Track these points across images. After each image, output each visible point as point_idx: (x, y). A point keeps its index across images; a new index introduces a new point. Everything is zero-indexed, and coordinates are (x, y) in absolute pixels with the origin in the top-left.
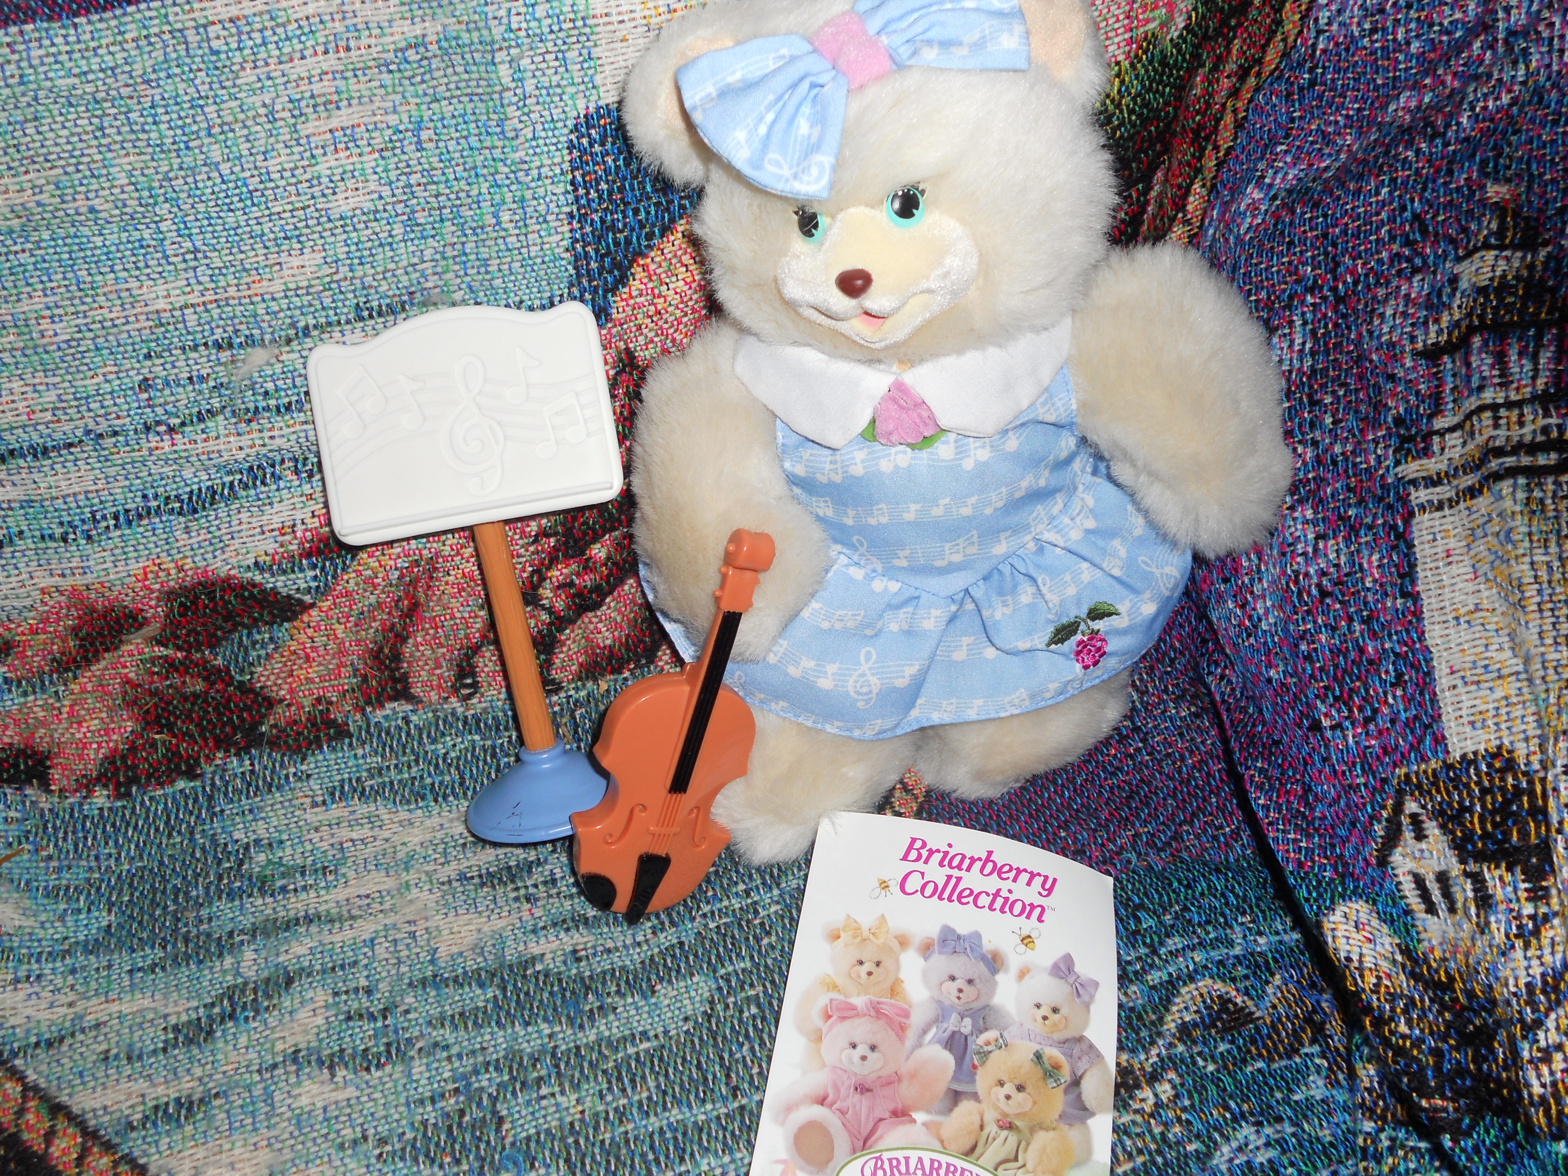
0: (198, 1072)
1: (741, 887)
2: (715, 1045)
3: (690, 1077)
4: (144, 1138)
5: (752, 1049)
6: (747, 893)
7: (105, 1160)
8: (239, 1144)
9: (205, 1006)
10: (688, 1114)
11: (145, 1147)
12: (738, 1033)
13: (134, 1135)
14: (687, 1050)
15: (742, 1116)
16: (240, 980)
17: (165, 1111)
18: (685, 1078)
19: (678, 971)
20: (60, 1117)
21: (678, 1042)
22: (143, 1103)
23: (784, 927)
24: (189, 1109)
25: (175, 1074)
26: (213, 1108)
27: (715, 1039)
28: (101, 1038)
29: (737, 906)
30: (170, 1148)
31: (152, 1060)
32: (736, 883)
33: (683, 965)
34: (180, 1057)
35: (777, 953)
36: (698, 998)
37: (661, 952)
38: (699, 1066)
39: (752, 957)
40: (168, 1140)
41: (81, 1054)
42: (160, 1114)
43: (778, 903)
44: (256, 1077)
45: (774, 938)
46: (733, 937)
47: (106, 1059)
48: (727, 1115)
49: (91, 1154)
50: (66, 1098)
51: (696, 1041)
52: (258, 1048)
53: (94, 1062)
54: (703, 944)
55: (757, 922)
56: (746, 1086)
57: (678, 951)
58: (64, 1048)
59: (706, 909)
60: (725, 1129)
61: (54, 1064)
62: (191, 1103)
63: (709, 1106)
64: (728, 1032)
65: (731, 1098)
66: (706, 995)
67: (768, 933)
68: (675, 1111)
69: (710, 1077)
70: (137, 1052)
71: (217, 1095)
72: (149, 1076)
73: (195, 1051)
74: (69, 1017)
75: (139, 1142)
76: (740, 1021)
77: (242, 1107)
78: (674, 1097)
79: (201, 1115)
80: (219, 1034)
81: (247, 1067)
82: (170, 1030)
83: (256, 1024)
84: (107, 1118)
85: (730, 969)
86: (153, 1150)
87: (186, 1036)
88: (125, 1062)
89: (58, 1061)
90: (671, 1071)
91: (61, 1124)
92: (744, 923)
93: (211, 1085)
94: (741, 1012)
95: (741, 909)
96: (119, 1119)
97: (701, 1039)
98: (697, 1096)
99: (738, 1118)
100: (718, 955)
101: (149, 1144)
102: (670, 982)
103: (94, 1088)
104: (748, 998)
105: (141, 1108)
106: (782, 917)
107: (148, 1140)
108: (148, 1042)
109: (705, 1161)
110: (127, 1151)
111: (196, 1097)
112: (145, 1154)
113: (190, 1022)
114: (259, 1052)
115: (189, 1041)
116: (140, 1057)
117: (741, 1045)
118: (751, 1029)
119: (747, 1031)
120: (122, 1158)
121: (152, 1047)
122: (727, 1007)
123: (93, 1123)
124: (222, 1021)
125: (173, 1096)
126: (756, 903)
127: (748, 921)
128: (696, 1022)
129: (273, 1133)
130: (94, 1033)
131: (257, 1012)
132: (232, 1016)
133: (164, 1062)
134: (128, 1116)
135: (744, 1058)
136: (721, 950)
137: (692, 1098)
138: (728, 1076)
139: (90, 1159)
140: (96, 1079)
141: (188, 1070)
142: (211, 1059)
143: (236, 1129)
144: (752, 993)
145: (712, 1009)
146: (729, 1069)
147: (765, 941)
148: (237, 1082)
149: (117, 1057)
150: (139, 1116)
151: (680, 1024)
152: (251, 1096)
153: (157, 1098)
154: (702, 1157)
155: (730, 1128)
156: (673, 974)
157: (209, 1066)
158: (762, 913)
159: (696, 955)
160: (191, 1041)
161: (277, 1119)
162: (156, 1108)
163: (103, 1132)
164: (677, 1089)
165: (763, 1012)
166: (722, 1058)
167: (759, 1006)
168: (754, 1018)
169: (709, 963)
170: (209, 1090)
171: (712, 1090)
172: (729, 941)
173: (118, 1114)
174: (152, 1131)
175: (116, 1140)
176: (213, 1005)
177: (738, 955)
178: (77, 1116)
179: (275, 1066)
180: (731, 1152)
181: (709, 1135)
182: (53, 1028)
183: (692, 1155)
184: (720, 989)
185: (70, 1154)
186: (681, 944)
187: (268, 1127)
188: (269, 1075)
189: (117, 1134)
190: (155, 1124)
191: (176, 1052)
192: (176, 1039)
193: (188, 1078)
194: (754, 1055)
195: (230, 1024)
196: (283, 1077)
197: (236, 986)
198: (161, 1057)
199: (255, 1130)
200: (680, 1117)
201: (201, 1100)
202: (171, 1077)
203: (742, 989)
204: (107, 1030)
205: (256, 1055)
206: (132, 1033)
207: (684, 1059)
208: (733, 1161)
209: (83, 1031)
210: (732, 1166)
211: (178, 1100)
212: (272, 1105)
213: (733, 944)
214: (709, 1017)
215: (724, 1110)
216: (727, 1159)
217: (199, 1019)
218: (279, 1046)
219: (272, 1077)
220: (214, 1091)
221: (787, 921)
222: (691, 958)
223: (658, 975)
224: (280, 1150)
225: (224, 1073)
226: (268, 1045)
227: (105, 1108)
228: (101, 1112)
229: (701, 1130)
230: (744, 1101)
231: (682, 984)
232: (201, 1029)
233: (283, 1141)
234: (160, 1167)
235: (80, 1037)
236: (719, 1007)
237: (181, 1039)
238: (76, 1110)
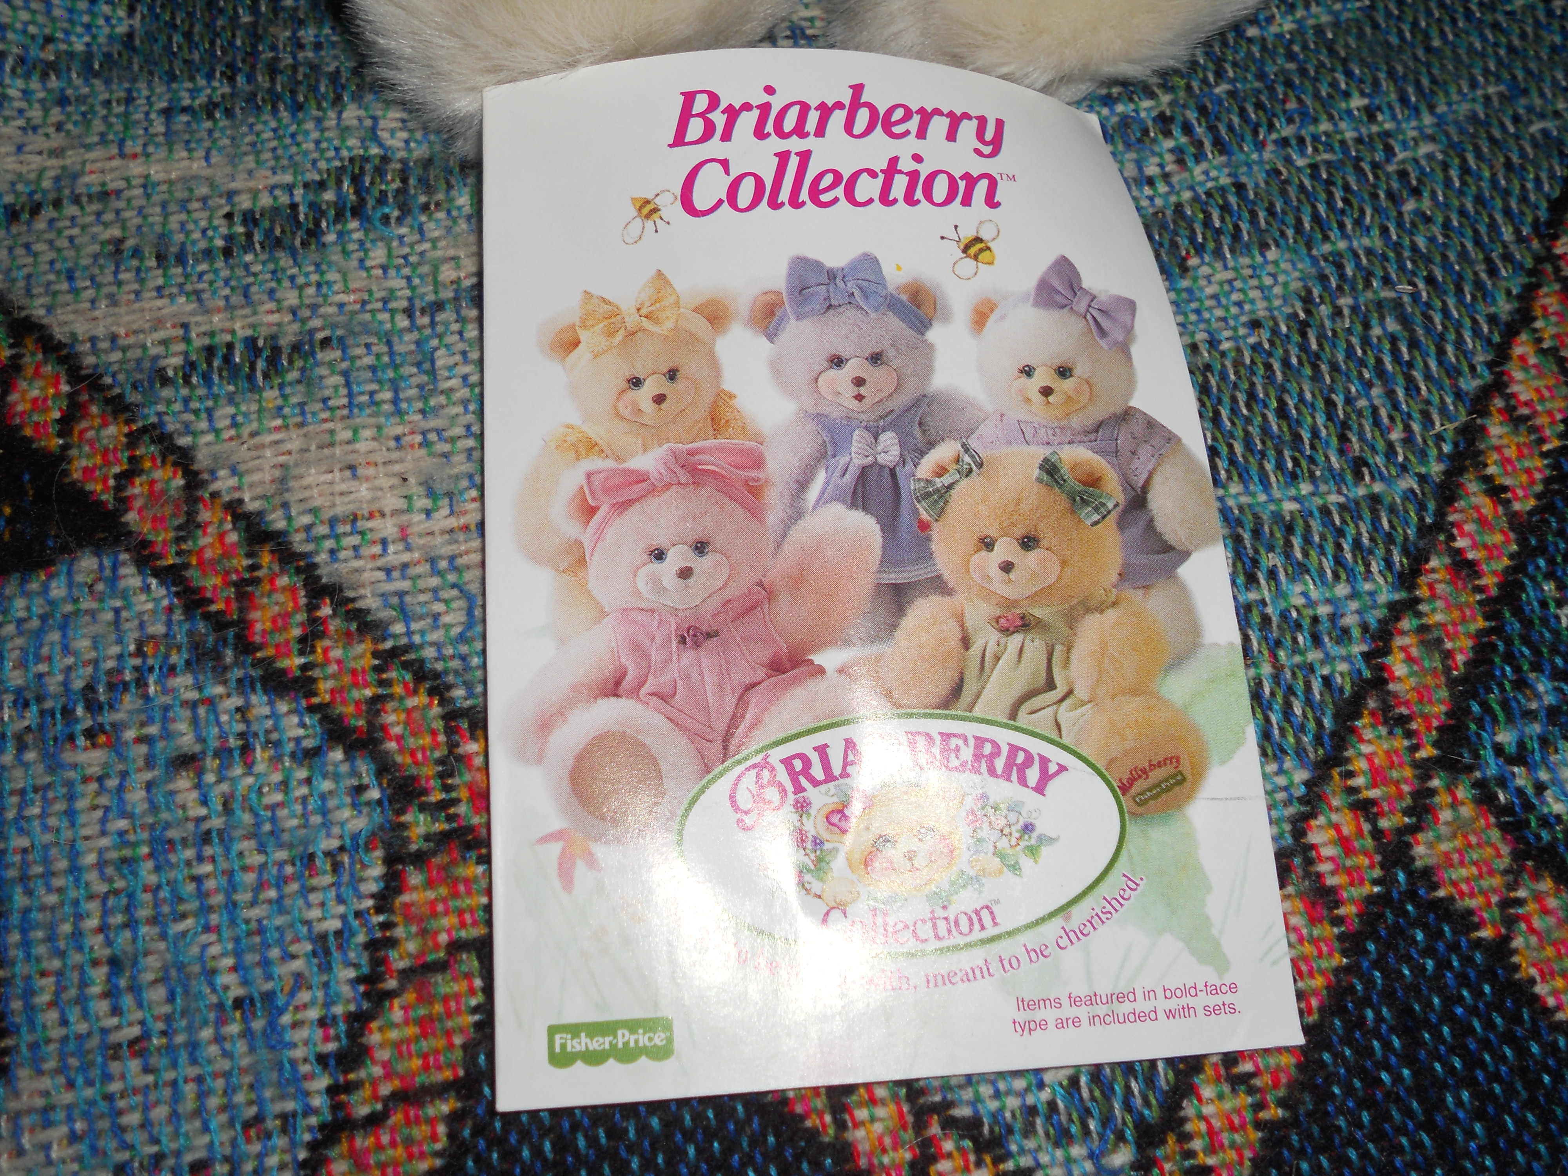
0: (291, 298)
1: (1357, 102)
2: (1316, 377)
3: (1265, 430)
4: (186, 401)
5: (1390, 394)
6: (1370, 113)
7: (112, 430)
8: (367, 433)
9: (306, 186)
10: (1263, 498)
11: (189, 417)
12: (1362, 363)
13: (167, 392)
14: (1258, 381)
15: (1374, 512)
16: (375, 150)
17: (227, 359)
18: (1254, 430)
19: (1236, 235)
20: (30, 343)
21: (1238, 363)
22: (186, 339)
23: (1448, 183)
24: (273, 361)
25: (246, 296)
26: (317, 364)
27: (1315, 368)
28: (109, 217)
29: (1350, 135)
30: (235, 425)
31: (204, 267)
32: (1347, 95)
33: (1245, 226)
34: (257, 268)
35: (1436, 230)
36: (1277, 290)
37: (1196, 199)
38: (1282, 412)
39: (1385, 230)
40: (231, 410)
41: (71, 239)
42: (216, 363)
43: (1433, 139)
44: (403, 322)
45: (1426, 204)
46: (1347, 188)
47: (118, 251)
48: (1342, 507)
49: (86, 415)
50: (42, 312)
51: (1277, 366)
52: (406, 271)
53: (96, 257)
54: (1283, 193)
55: (1391, 168)
56: (1380, 460)
57: (1233, 199)
58: (40, 225)
59: (1287, 131)
60: (1340, 533)
61: (20, 251)
62: (276, 350)
63: (1305, 488)
64: (1340, 357)
65: (1349, 477)
66: (1296, 285)
67: (1416, 192)
68: (1235, 488)
69: (1306, 435)
70: (174, 249)
71: (326, 343)
72: (197, 293)
73: (285, 260)
74: (52, 173)
75: (177, 407)
76: (1365, 341)
77: (373, 369)
78: (1232, 462)
79: (293, 375)
80: (331, 238)
81: (385, 301)
82: (237, 219)
83: (403, 230)
84: (116, 356)
85: (1342, 245)
86: (204, 425)
87: (269, 232)
88: (153, 263)
89: (27, 246)
90: (1225, 413)
91: (31, 358)
92: (1366, 167)
93: (316, 323)
94: (1367, 326)
95: (1359, 140)
96: (139, 361)
97: (1286, 363)
98: (1280, 466)
99: (1367, 515)
100: (1316, 217)
101: (196, 412)
102: (1218, 253)
103: (93, 302)
104: (1379, 304)
105: (181, 347)
106: (1445, 166)
107: (195, 405)
108: (197, 235)
109: (1298, 588)
110: (153, 419)
111: (285, 342)
112: (188, 429)
113: (275, 211)
114: (409, 279)
115: (274, 243)
116: (181, 259)
117: (1369, 385)
118: (1387, 360)
119: (1379, 361)
120: (145, 430)
121: (203, 245)
122: (1338, 313)
123: (90, 360)
124: (339, 216)
125: (241, 333)
126: (1387, 134)
127: (1375, 166)
128: (1275, 331)
129: (433, 423)
130: (96, 207)
131: (405, 210)
132: (357, 211)
133: (225, 273)
134: (156, 358)
135: (1375, 410)
136: (1322, 209)
137: (1269, 467)
138: (1343, 438)
139: (84, 424)
140: (98, 286)
141: (272, 292)
142: (314, 278)
143: (360, 406)
144: (1386, 294)
145: (1308, 312)
146: (1345, 425)
147: (1409, 206)
148: (364, 324)
149: (136, 253)
150: (177, 361)
151: (1242, 331)
152: (391, 354)
153: (212, 334)
154: (1292, 579)
155: (1351, 531)
156: (1226, 241)
157: (311, 291)
158: (1401, 156)
159: (1271, 211)
160: (278, 243)
161: (442, 399)
162: (210, 351)
163: (108, 380)
164: (1239, 449)
165: (1412, 331)
166: (1330, 404)
167: (1405, 321)
168: (1393, 339)
169: (1299, 228)
170: (312, 332)
171: (1312, 460)
172: (1338, 194)
173: (138, 353)
174: (201, 391)
175: (133, 397)
176: (322, 185)
177: (1358, 223)
178: (60, 345)
179: (438, 306)
180: (1351, 579)
181: (1307, 540)
182: (20, 187)
183: (1272, 574)
184: (1323, 278)
185: (47, 410)
186: (1240, 188)
187: (422, 412)
188: (426, 320)
189: (135, 386)
190: (207, 379)
191: (249, 258)
192: (249, 235)
193: (272, 306)
194: (1396, 406)
195: (353, 224)
196: (455, 327)
197: (366, 159)
198: (220, 263)
199: (399, 413)
200: (1244, 500)
201: (296, 348)
202: (237, 299)
203: (1368, 284)
204: (121, 204)
205: (403, 283)
206: (166, 215)
207: (1252, 395)
208: (1354, 595)
209: (76, 200)
210: (1354, 605)
211: (251, 343)
212: (432, 372)
213: (1346, 201)
214: (1303, 328)
215: (1334, 498)
216: (1342, 590)
217: (294, 206)
218: (447, 273)
219: (433, 324)
220: (320, 336)
221: (1454, 173)
222: (1262, 215)
223: (1192, 240)
224: (445, 455)
225: (341, 306)
226: (425, 269)
227: (114, 338)
228: (104, 345)
229: (1290, 529)
230: (1378, 487)
231: (1245, 261)
232: (298, 224)
233: (452, 440)
234: (215, 458)
235: (72, 210)
236: (1325, 310)
237: (257, 237)
238: (59, 334)
